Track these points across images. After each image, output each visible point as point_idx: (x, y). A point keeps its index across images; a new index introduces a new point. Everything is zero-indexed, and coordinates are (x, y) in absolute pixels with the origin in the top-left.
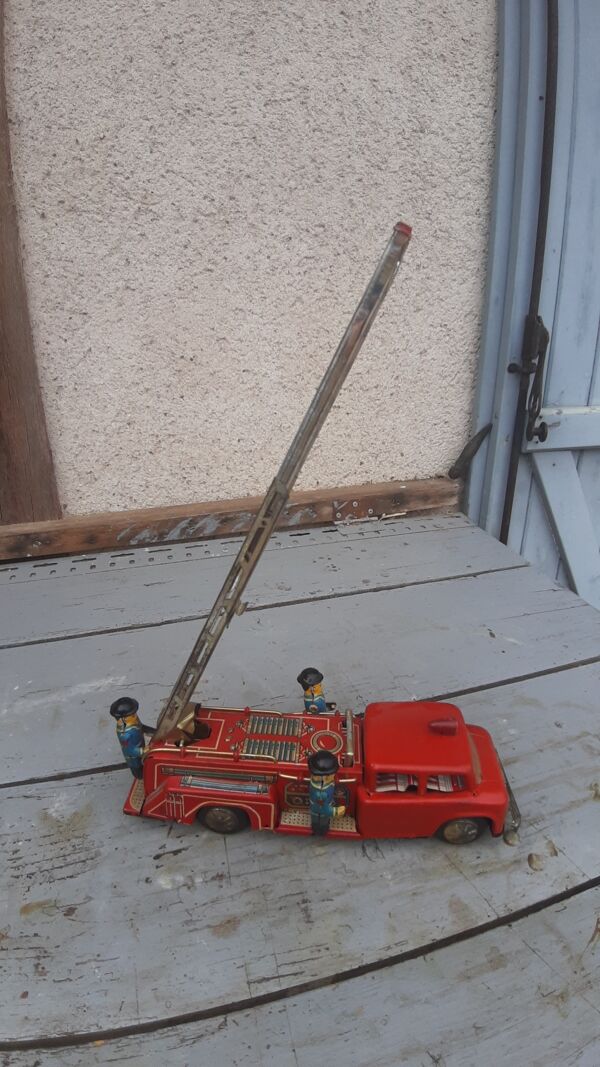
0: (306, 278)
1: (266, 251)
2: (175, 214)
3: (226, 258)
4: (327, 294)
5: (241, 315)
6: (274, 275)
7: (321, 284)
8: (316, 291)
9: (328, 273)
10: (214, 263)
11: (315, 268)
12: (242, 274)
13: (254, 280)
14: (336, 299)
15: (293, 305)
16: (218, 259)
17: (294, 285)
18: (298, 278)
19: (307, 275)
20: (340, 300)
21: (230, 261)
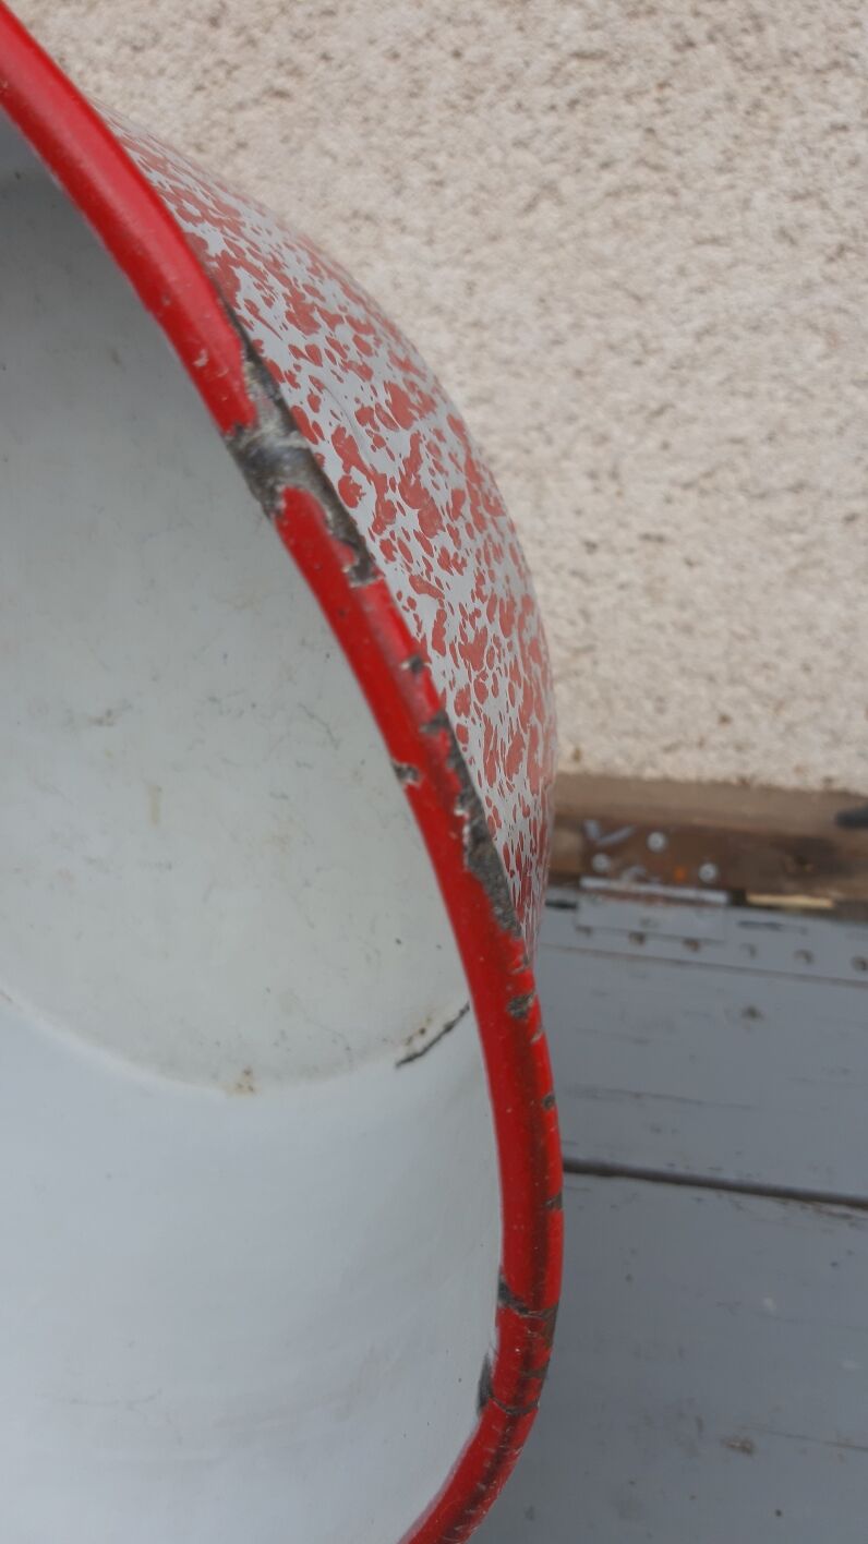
0: (574, 123)
1: (450, 36)
3: (325, 57)
4: (642, 175)
5: (367, 233)
6: (471, 111)
7: (621, 142)
8: (605, 166)
9: (647, 105)
10: (296, 72)
11: (607, 91)
12: (373, 106)
13: (408, 125)
14: (673, 192)
15: (530, 207)
16: (305, 58)
17: (537, 143)
18: (549, 121)
19: (581, 113)
20: (687, 197)
21: (340, 67)
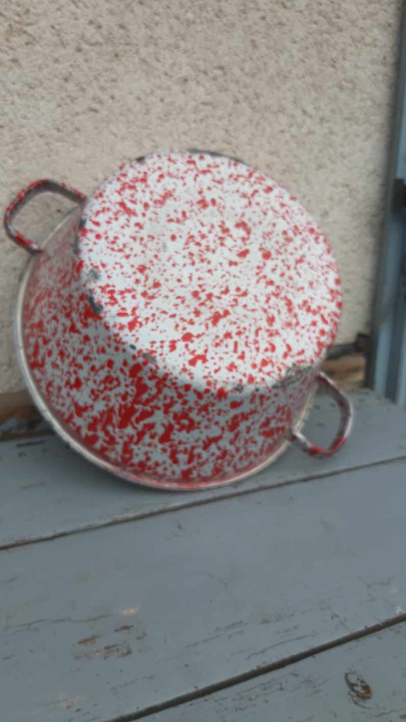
0: (202, 127)
2: (55, 39)
6: (167, 121)
7: (218, 134)
10: (101, 102)
12: (131, 117)
13: (144, 125)
19: (204, 124)
21: (118, 101)
